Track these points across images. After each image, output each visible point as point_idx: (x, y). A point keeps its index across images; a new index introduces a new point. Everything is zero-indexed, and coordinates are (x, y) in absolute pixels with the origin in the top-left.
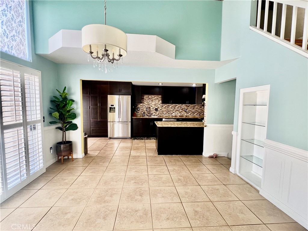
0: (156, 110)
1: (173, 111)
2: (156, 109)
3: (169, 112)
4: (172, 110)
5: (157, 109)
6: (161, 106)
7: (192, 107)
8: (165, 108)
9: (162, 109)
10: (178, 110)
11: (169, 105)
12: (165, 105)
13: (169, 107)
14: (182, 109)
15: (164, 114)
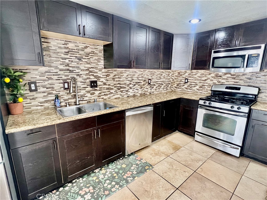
0: (94, 84)
1: (131, 86)
2: (92, 82)
3: (121, 87)
4: (128, 82)
5: (96, 82)
6: (103, 74)
7: (158, 76)
8: (114, 79)
9: (106, 81)
10: (139, 81)
11: (121, 72)
12: (114, 73)
13: (121, 77)
14: (144, 79)
15: (112, 93)
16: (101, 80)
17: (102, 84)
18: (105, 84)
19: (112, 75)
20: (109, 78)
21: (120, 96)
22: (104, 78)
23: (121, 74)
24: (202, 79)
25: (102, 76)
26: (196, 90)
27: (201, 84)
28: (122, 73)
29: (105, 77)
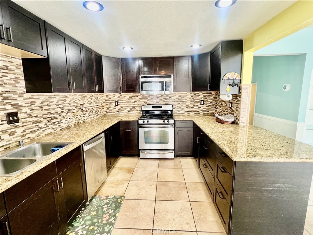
0: (13, 118)
5: (16, 114)
6: (26, 100)
7: (89, 100)
8: (41, 107)
9: (31, 111)
10: (71, 108)
11: (50, 96)
12: (40, 98)
13: (51, 104)
14: (76, 104)
15: (41, 128)
16: (24, 110)
17: (25, 116)
18: (30, 116)
19: (38, 103)
20: (34, 107)
21: (52, 131)
22: (28, 106)
23: (50, 100)
24: (132, 101)
25: (24, 105)
26: (128, 112)
27: (132, 106)
28: (51, 98)
29: (30, 105)
